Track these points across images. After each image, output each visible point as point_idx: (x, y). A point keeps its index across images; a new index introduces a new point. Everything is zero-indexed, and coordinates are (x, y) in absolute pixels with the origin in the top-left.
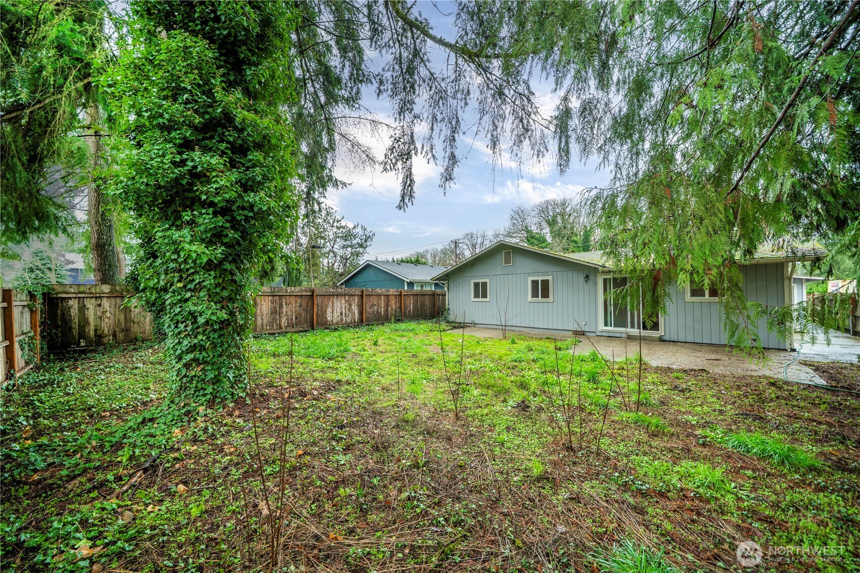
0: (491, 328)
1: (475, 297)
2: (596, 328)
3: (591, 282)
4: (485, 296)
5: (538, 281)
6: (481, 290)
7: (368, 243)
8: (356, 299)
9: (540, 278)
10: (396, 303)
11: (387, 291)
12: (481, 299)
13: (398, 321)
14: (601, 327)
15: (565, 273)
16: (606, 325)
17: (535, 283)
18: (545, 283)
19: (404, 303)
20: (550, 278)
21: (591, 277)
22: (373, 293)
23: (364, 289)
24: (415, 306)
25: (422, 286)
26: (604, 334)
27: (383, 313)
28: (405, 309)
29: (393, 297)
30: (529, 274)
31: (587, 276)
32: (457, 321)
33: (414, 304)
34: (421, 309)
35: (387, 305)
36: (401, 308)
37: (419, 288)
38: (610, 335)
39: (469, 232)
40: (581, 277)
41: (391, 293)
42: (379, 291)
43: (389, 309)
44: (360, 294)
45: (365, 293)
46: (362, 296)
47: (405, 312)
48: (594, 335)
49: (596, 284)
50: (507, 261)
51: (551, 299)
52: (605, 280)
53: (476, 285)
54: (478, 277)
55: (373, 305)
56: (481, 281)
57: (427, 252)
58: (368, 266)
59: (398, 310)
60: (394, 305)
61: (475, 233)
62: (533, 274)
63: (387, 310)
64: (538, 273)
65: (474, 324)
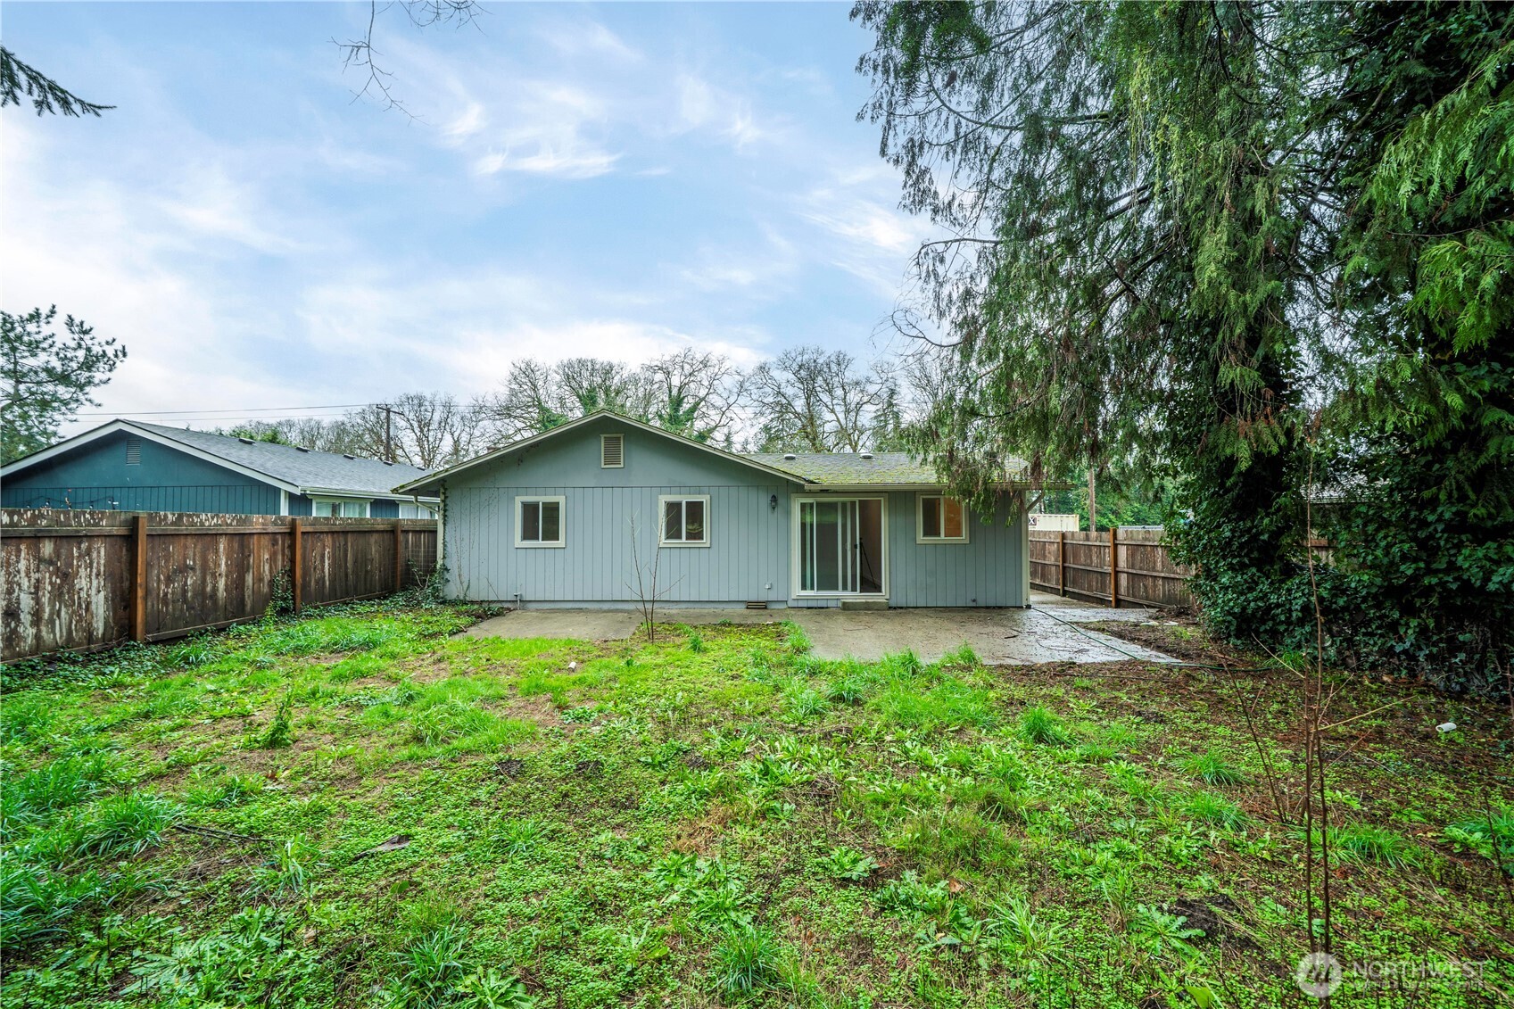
0: (568, 611)
1: (525, 537)
2: (788, 594)
3: (779, 509)
4: (552, 534)
5: (679, 504)
6: (540, 522)
7: (98, 376)
8: (101, 553)
9: (684, 499)
10: (273, 559)
11: (241, 522)
12: (540, 543)
13: (286, 612)
14: (797, 591)
15: (733, 491)
16: (804, 587)
17: (673, 508)
18: (695, 510)
19: (304, 558)
20: (704, 499)
21: (781, 501)
22: (183, 529)
23: (142, 514)
24: (338, 563)
25: (335, 509)
26: (801, 604)
27: (222, 593)
28: (305, 573)
29: (265, 541)
30: (662, 489)
31: (774, 499)
32: (472, 596)
33: (334, 557)
34: (355, 572)
35: (240, 567)
36: (291, 573)
37: (326, 513)
38: (811, 604)
39: (412, 394)
40: (764, 500)
41: (257, 528)
42: (208, 520)
43: (249, 579)
44: (123, 531)
45: (143, 529)
46: (130, 539)
47: (305, 585)
48: (783, 606)
49: (788, 513)
50: (612, 457)
51: (706, 541)
52: (803, 506)
53: (530, 510)
54: (536, 490)
55: (184, 569)
56: (542, 499)
57: (290, 425)
58: (117, 441)
59: (282, 580)
60: (265, 563)
61: (429, 397)
62: (669, 488)
63: (237, 585)
64: (681, 488)
65: (521, 603)
